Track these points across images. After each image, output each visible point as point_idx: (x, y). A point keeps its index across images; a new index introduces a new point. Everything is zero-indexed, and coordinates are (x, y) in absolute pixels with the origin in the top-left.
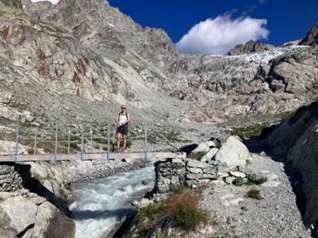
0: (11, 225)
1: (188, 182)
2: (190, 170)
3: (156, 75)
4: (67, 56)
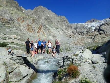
0: (22, 74)
1: (73, 63)
2: (74, 59)
3: (62, 30)
4: (36, 25)
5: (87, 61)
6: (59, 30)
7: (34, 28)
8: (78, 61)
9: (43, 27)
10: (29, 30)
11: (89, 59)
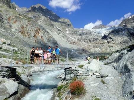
0: (8, 92)
1: (77, 76)
2: (78, 72)
3: (65, 36)
4: (32, 28)
5: (94, 74)
6: (61, 35)
7: (30, 32)
8: (84, 74)
9: (41, 30)
10: (22, 33)
11: (97, 72)
